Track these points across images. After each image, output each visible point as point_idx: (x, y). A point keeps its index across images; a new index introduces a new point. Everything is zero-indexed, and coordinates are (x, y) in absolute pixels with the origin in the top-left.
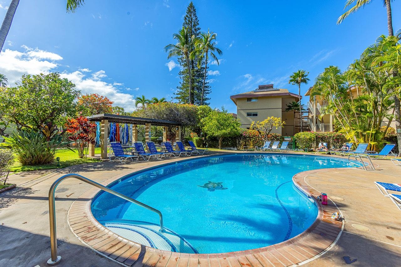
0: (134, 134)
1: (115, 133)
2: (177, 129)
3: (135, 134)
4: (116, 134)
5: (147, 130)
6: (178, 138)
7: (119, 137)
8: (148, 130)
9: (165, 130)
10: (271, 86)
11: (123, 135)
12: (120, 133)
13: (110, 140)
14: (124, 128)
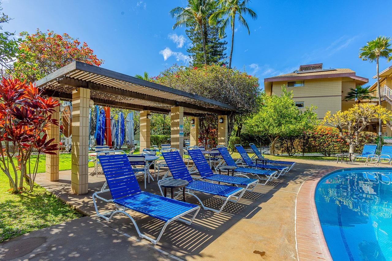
0: (143, 130)
1: (104, 128)
2: (221, 121)
3: (146, 130)
4: (106, 129)
5: (176, 121)
6: (223, 138)
7: (111, 135)
8: (179, 120)
9: (194, 123)
10: (320, 66)
11: (116, 132)
12: (112, 128)
13: (95, 139)
14: (118, 121)
